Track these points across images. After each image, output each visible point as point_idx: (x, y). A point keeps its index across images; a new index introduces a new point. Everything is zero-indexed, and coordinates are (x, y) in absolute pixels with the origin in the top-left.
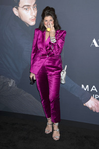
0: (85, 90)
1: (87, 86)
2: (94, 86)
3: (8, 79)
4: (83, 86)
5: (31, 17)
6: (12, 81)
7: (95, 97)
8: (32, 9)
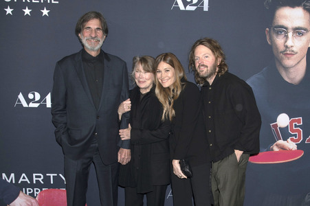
0: (9, 181)
1: (13, 175)
2: (24, 175)
4: (4, 175)
7: (26, 193)
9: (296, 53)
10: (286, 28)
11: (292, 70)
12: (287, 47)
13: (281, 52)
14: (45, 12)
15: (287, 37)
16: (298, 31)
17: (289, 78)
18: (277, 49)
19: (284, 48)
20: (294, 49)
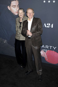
2: (43, 45)
3: (4, 40)
5: (16, 11)
6: (6, 41)
7: (43, 50)
8: (17, 7)
14: (54, 2)
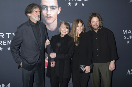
9: (52, 17)
10: (47, 6)
11: (51, 25)
12: (48, 15)
13: (45, 17)
15: (47, 10)
16: (52, 8)
17: (50, 28)
18: (43, 16)
19: (47, 15)
20: (51, 15)
